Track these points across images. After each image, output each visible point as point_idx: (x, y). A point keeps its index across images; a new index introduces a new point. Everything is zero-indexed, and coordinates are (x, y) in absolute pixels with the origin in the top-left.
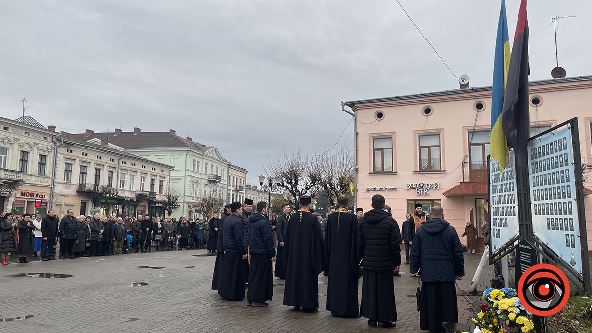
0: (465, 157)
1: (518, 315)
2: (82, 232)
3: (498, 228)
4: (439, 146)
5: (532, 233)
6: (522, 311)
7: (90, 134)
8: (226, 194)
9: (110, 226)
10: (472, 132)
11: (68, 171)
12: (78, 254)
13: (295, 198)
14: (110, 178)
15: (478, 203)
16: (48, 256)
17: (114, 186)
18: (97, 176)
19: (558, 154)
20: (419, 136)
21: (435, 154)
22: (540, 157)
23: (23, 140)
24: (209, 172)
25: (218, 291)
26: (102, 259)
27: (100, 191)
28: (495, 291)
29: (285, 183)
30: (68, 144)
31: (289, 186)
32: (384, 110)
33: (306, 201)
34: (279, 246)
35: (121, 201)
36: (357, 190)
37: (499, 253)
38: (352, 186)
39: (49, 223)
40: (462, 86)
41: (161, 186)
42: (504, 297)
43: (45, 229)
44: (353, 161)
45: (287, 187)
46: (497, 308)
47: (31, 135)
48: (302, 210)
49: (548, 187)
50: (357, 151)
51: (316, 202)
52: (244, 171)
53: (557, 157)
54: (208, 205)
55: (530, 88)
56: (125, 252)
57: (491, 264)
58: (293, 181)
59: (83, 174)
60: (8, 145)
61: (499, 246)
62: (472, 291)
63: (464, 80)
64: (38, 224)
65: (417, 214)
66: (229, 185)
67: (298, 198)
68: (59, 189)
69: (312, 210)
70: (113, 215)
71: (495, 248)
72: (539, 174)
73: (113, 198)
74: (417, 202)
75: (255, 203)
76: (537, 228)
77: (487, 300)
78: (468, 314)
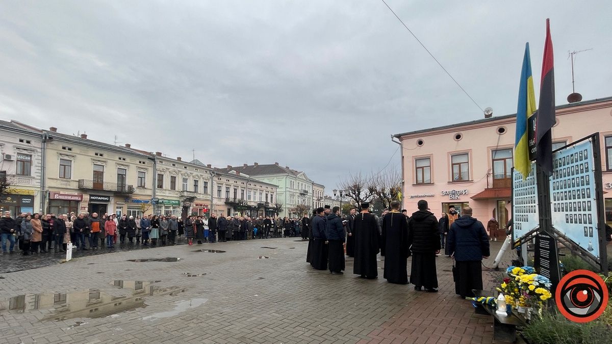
0: (489, 170)
1: (537, 287)
2: (229, 226)
3: (519, 222)
4: (468, 162)
5: (551, 225)
6: (540, 284)
7: (230, 168)
8: (312, 203)
9: (244, 222)
10: (495, 151)
11: (219, 191)
12: (228, 239)
13: (359, 204)
14: (243, 194)
15: (499, 203)
16: (212, 240)
17: (245, 199)
18: (235, 193)
19: (579, 163)
20: (452, 156)
21: (464, 169)
22: (560, 166)
23: (195, 173)
24: (300, 189)
25: (311, 264)
26: (241, 242)
27: (237, 202)
28: (516, 269)
29: (351, 194)
30: (218, 175)
31: (354, 196)
32: (423, 139)
33: (365, 206)
34: (349, 237)
35: (249, 208)
36: (403, 197)
37: (520, 241)
38: (399, 195)
39: (212, 221)
40: (486, 116)
41: (272, 198)
42: (524, 273)
43: (210, 224)
44: (400, 176)
45: (352, 197)
46: (518, 281)
47: (198, 171)
48: (363, 212)
49: (567, 190)
50: (403, 169)
51: (373, 206)
52: (323, 187)
53: (578, 165)
54: (301, 210)
55: (556, 111)
56: (253, 238)
57: (513, 248)
58: (357, 192)
59: (228, 192)
60: (187, 177)
61: (520, 236)
62: (495, 267)
63: (488, 111)
64: (206, 222)
65: (451, 213)
66: (313, 196)
67: (360, 203)
68: (215, 201)
69: (371, 212)
70: (246, 216)
71: (517, 237)
72: (559, 180)
73: (245, 206)
74: (451, 205)
75: (331, 208)
76: (557, 222)
77: (510, 275)
78: (492, 284)
